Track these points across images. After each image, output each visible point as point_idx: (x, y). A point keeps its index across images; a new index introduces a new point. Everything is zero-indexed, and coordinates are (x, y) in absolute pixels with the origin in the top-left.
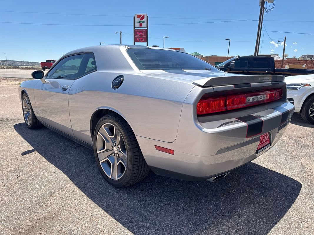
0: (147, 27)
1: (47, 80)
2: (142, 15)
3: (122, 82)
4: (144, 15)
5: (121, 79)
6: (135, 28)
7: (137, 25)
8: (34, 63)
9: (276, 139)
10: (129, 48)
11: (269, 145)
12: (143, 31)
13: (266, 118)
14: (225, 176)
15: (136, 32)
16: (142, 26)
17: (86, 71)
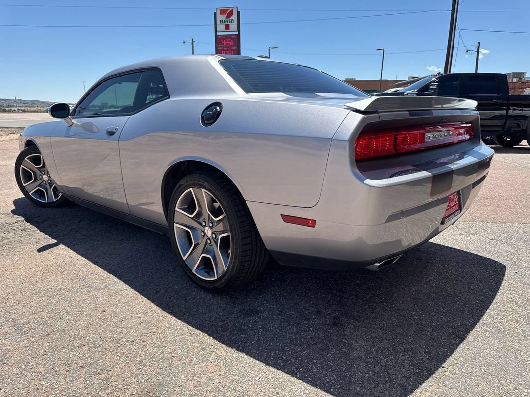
0: (239, 30)
1: (75, 121)
2: (228, 10)
3: (219, 113)
4: (232, 10)
5: (216, 109)
6: (218, 34)
7: (221, 27)
8: (32, 101)
9: (468, 201)
10: (223, 58)
11: (459, 211)
12: (232, 38)
13: (457, 166)
14: (395, 261)
15: (218, 40)
16: (229, 29)
17: (147, 102)
